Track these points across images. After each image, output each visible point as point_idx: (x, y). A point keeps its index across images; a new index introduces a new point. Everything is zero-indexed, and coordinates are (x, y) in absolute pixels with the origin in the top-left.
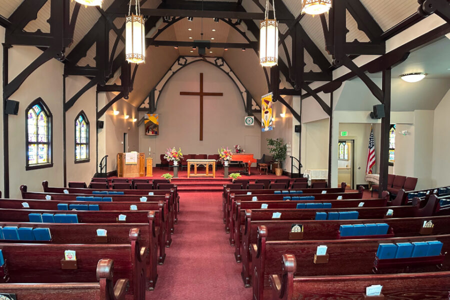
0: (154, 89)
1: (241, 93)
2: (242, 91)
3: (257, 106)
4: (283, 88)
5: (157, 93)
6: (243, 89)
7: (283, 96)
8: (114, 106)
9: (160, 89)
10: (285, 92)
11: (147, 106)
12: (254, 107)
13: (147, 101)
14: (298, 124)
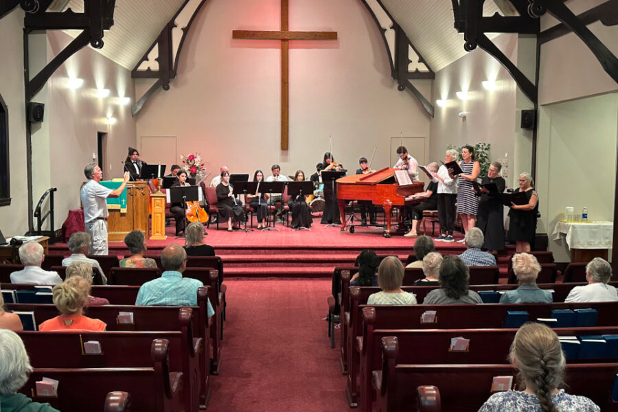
0: (171, 25)
1: (383, 31)
2: (383, 26)
3: (422, 64)
4: (491, 15)
5: (177, 35)
6: (386, 22)
7: (491, 36)
8: (71, 64)
9: (185, 25)
10: (497, 24)
11: (155, 66)
12: (415, 65)
13: (155, 53)
14: (529, 106)
